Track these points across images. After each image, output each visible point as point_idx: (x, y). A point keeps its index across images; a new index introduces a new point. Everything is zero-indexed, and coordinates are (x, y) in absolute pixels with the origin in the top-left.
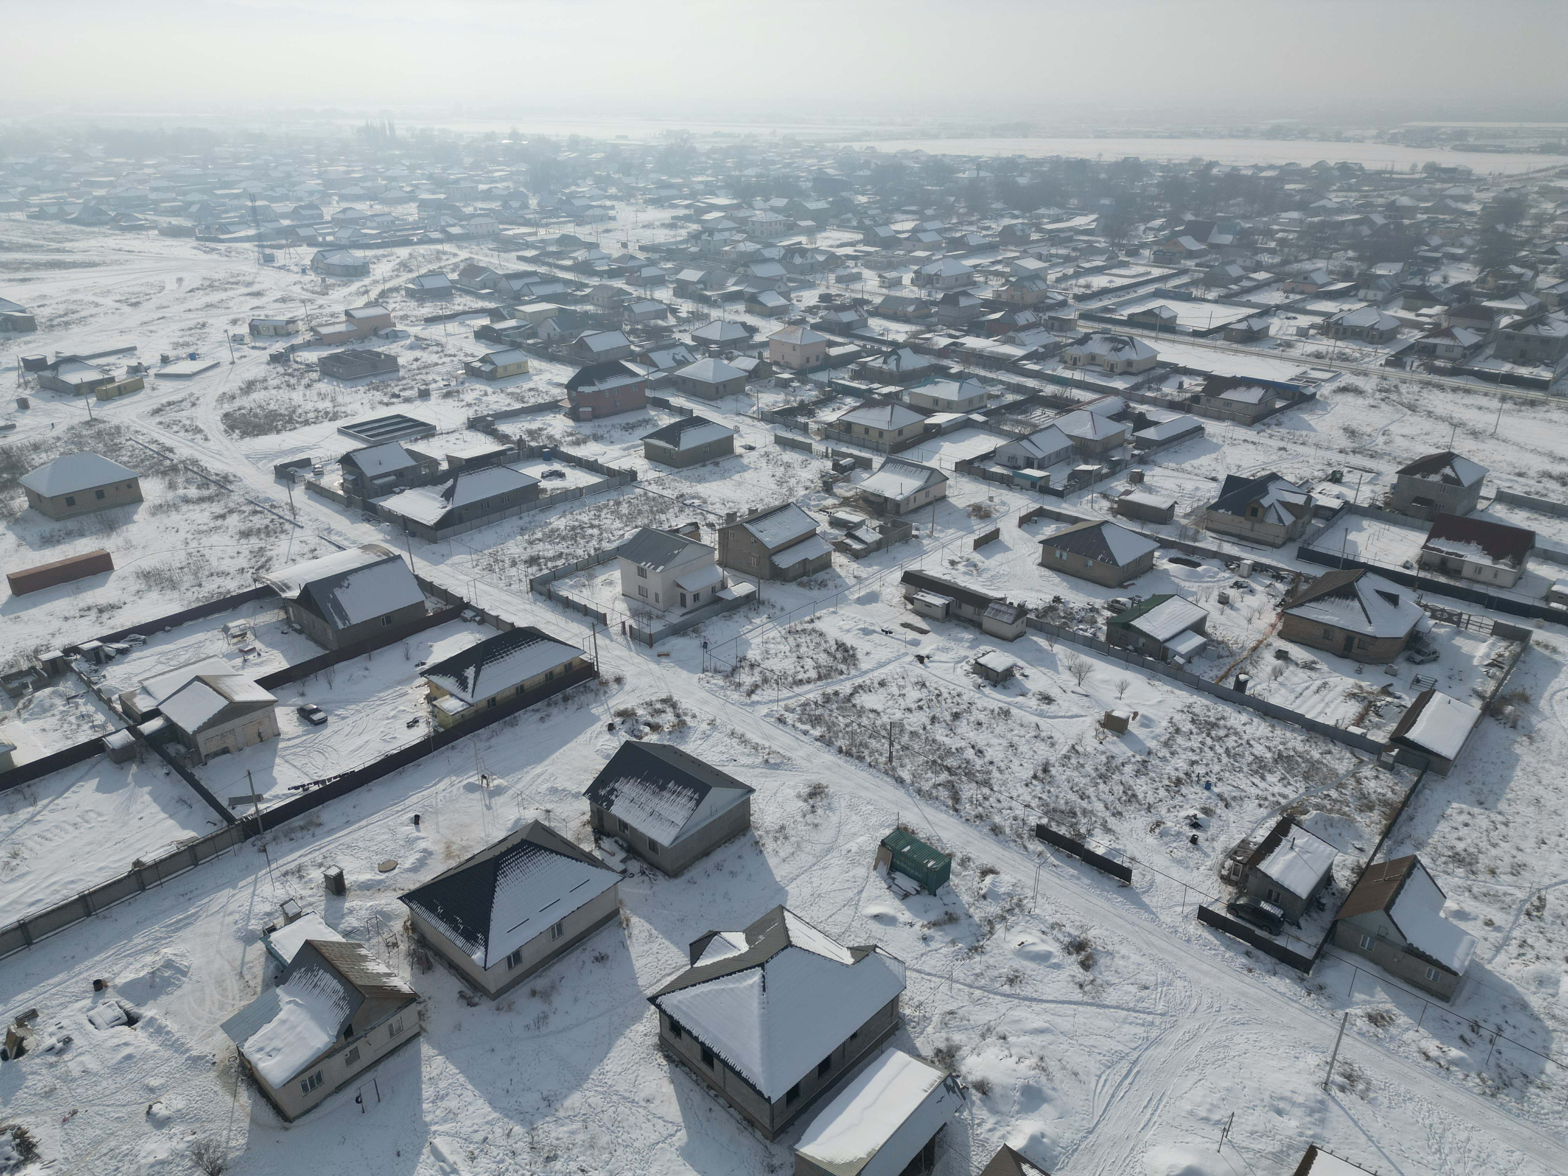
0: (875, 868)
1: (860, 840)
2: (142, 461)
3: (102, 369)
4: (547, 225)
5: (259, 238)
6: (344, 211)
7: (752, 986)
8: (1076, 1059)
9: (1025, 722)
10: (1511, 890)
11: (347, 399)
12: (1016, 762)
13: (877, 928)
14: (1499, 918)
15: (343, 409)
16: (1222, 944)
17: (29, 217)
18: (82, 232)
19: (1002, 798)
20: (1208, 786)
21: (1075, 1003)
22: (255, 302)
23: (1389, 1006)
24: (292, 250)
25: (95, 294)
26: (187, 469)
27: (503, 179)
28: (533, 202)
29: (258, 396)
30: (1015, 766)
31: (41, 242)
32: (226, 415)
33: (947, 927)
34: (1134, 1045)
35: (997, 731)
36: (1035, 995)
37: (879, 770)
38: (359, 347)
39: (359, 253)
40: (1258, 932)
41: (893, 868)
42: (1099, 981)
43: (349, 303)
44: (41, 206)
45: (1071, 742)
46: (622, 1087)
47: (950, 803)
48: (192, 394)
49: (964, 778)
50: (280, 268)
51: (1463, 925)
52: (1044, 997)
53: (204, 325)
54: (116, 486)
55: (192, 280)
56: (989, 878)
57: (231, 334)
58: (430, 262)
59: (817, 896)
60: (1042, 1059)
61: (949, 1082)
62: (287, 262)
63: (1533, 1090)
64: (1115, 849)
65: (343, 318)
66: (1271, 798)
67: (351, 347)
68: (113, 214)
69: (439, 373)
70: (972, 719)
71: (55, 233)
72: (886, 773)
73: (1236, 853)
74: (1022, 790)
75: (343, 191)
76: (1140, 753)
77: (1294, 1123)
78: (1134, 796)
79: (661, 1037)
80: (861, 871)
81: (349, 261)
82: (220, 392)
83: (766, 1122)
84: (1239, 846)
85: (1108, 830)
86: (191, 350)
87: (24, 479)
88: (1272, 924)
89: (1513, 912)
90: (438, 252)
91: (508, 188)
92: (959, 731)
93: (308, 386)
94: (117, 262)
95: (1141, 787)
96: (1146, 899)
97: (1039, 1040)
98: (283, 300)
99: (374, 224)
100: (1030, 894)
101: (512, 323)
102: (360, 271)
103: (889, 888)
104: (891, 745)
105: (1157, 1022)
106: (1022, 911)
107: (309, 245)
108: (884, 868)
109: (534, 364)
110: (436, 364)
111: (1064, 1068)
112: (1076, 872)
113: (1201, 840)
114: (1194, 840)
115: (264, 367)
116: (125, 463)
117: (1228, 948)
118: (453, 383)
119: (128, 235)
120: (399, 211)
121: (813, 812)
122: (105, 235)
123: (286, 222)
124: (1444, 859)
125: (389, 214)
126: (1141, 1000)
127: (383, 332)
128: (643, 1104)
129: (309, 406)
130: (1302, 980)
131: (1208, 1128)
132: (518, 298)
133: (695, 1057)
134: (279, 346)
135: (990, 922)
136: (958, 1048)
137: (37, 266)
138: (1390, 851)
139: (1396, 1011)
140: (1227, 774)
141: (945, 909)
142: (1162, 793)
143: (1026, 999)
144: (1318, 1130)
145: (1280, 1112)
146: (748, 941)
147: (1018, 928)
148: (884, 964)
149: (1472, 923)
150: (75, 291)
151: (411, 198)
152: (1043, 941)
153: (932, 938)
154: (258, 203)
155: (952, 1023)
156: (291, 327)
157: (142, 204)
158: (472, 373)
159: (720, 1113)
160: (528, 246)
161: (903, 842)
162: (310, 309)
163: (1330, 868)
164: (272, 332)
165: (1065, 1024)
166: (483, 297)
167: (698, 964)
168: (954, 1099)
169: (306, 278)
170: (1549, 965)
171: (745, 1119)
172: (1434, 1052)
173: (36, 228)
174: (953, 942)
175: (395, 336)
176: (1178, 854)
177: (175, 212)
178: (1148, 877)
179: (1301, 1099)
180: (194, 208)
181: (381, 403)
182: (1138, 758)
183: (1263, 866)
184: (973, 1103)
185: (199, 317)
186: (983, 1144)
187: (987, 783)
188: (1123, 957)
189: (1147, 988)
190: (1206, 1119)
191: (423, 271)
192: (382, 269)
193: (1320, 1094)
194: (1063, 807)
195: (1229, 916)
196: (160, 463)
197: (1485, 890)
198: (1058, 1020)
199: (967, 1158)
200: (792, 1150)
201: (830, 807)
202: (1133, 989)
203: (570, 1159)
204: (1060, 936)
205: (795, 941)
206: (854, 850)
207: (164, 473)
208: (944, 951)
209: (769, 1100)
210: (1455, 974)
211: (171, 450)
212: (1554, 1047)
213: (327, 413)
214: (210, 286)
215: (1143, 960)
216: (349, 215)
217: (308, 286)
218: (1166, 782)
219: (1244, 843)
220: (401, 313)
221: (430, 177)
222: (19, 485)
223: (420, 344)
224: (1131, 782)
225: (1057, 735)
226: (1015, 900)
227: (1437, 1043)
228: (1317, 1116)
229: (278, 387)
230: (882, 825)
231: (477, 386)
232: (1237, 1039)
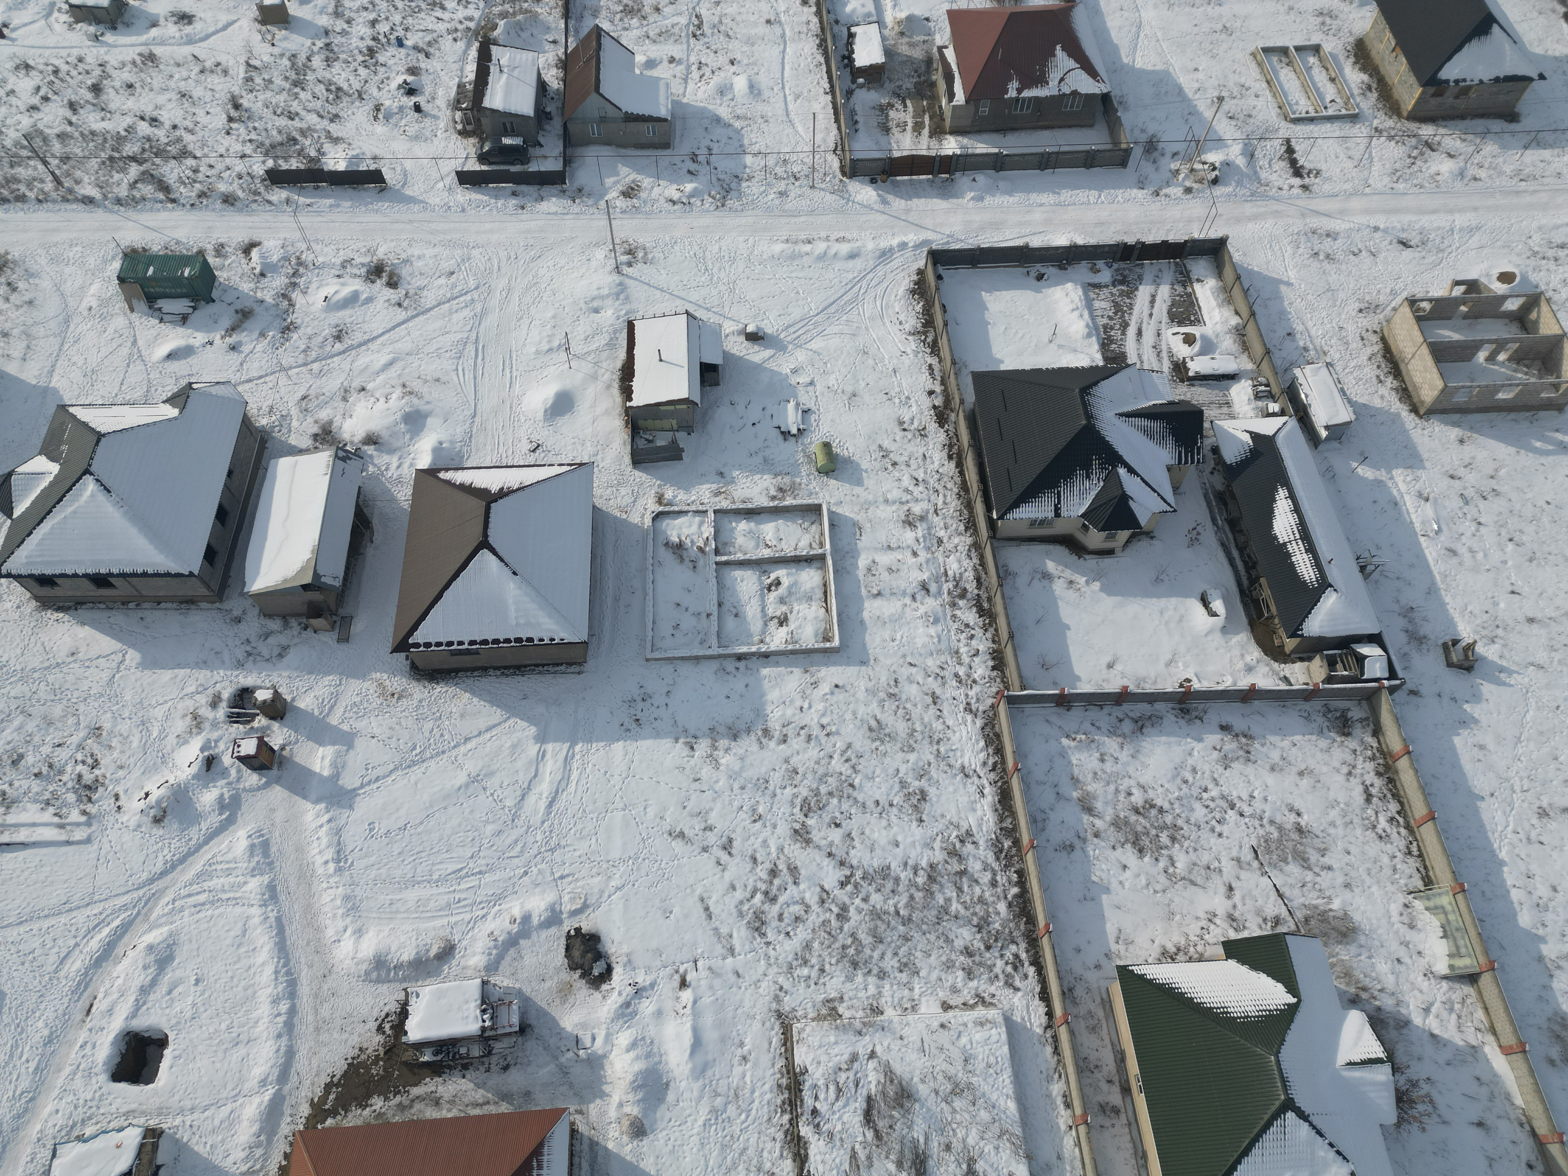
0: (132, 310)
1: (94, 289)
7: (92, 496)
8: (431, 368)
9: (180, 60)
10: (675, 20)
12: (201, 112)
13: (178, 367)
14: (677, 51)
16: (491, 197)
19: (212, 161)
20: (400, 43)
21: (403, 323)
23: (633, 176)
30: (202, 118)
33: (247, 324)
34: (468, 328)
35: (156, 85)
36: (366, 337)
37: (54, 201)
40: (514, 169)
41: (151, 299)
42: (412, 292)
45: (242, 59)
46: (36, 662)
47: (161, 196)
49: (158, 161)
51: (655, 73)
52: (375, 334)
56: (255, 253)
59: (91, 375)
60: (404, 386)
61: (341, 454)
63: (744, 184)
64: (354, 157)
66: (460, 27)
70: (117, 84)
72: (65, 200)
73: (458, 102)
74: (227, 141)
76: (317, 36)
77: (610, 312)
78: (339, 89)
79: (36, 598)
80: (120, 321)
83: (204, 591)
84: (458, 93)
85: (336, 140)
88: (518, 155)
89: (684, 40)
92: (112, 106)
95: (340, 75)
96: (408, 192)
97: (393, 372)
100: (304, 247)
103: (161, 321)
104: (45, 163)
105: (476, 297)
106: (306, 267)
108: (142, 305)
111: (426, 381)
112: (331, 201)
113: (423, 105)
114: (417, 108)
117: (497, 197)
121: (14, 290)
124: (618, 16)
126: (454, 286)
128: (71, 659)
130: (564, 191)
131: (554, 356)
133: (90, 590)
135: (284, 296)
136: (330, 422)
138: (577, 31)
139: (639, 177)
140: (410, 20)
141: (232, 308)
142: (363, 72)
143: (360, 345)
144: (628, 307)
145: (597, 311)
146: (52, 459)
147: (314, 286)
148: (210, 395)
149: (660, 67)
152: (343, 285)
153: (240, 344)
155: (311, 406)
159: (153, 615)
161: (141, 267)
163: (539, 74)
165: (405, 345)
167: (17, 513)
168: (354, 464)
170: (722, 74)
171: (181, 603)
172: (676, 196)
174: (263, 335)
176: (412, 130)
178: (398, 169)
179: (606, 291)
182: (320, 44)
183: (487, 103)
184: (371, 457)
186: (399, 481)
187: (185, 153)
188: (419, 258)
189: (452, 273)
190: (550, 350)
193: (616, 278)
194: (279, 139)
195: (484, 168)
197: (657, 31)
198: (398, 345)
199: (393, 500)
200: (243, 594)
201: (29, 275)
202: (443, 281)
203: (36, 748)
204: (356, 271)
205: (103, 429)
206: (94, 304)
208: (259, 348)
209: (191, 574)
210: (665, 120)
212: (746, 142)
215: (437, 250)
218: (360, 58)
219: (461, 86)
224: (328, 76)
225: (223, 58)
226: (294, 261)
227: (675, 186)
228: (622, 297)
230: (105, 262)
232: (541, 272)
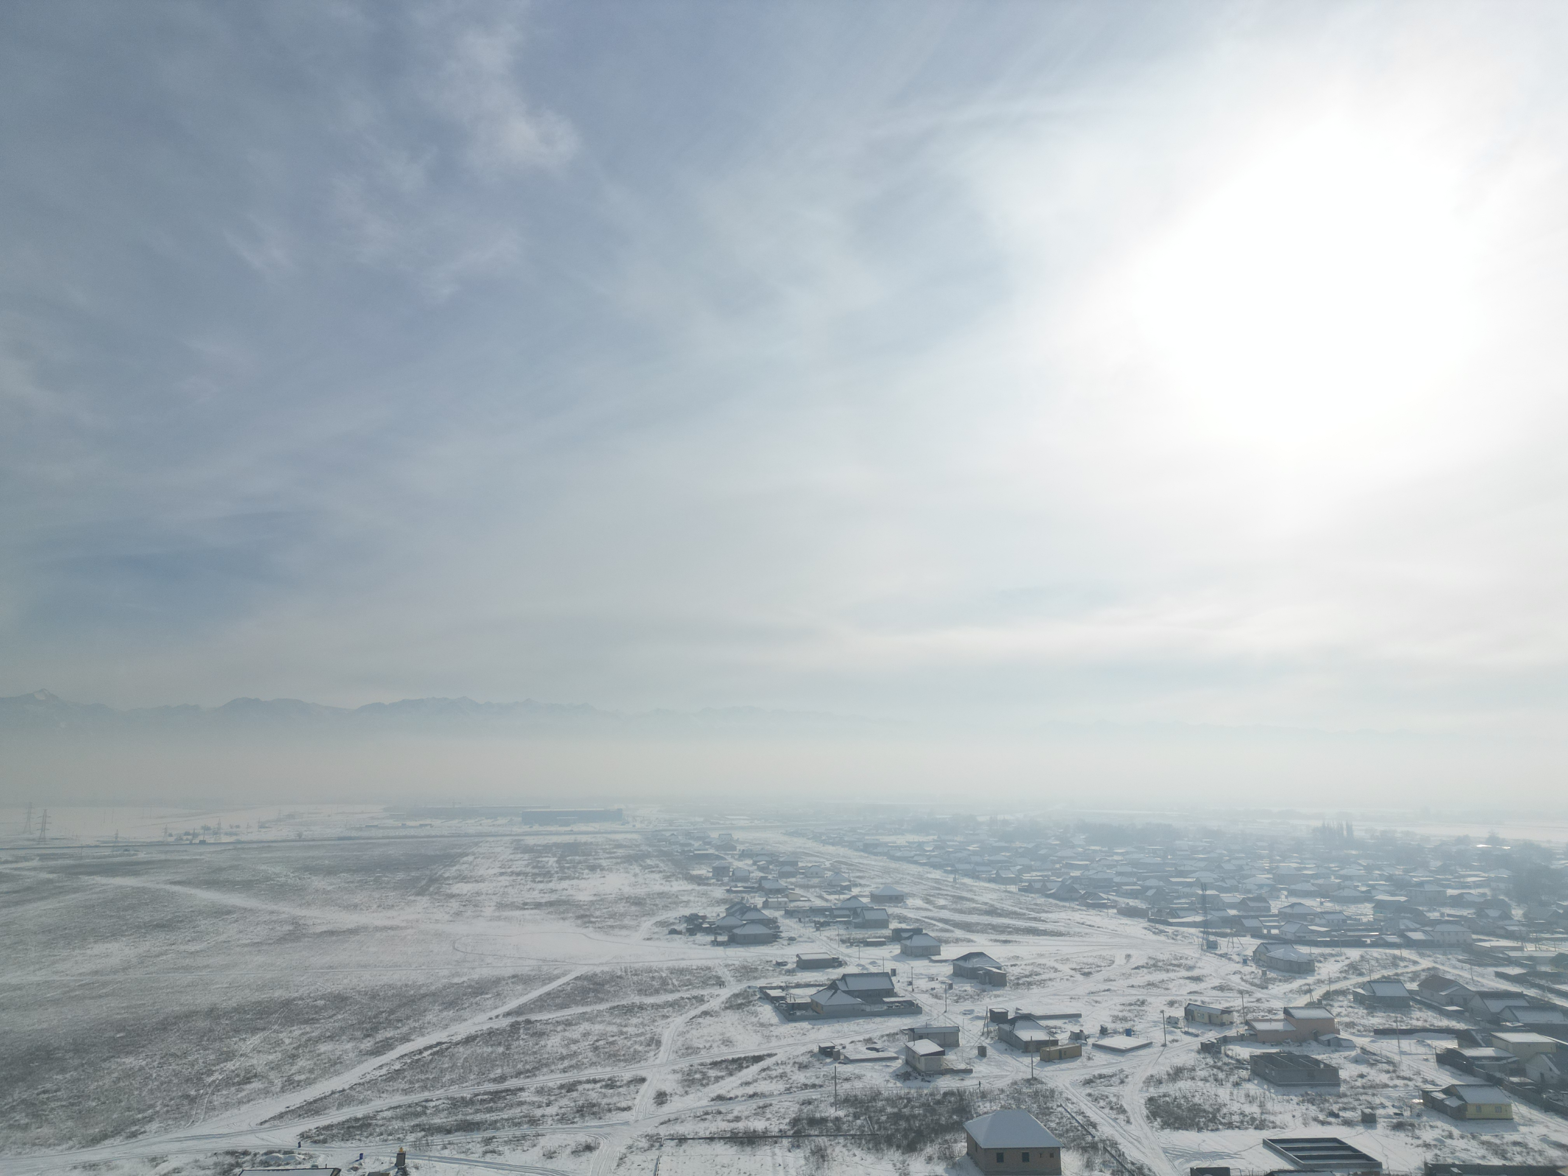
2: (1067, 1131)
3: (1050, 1031)
4: (1536, 941)
5: (1205, 924)
6: (1292, 906)
11: (1278, 1108)
15: (1272, 1118)
17: (1020, 890)
18: (1056, 906)
22: (1194, 987)
24: (1235, 939)
25: (1056, 960)
26: (1105, 1149)
27: (1477, 885)
28: (1517, 913)
29: (1184, 1085)
31: (1024, 911)
32: (1151, 1100)
38: (1296, 1051)
39: (1304, 950)
43: (1290, 1001)
44: (1030, 881)
48: (1122, 1071)
50: (1221, 956)
53: (1143, 1003)
54: (1040, 1151)
55: (1139, 958)
57: (1167, 1015)
58: (1385, 967)
62: (1230, 951)
65: (1281, 1016)
67: (1287, 1049)
68: (1083, 892)
69: (1389, 1098)
71: (1036, 904)
75: (1293, 887)
81: (1293, 957)
82: (1148, 1074)
86: (1127, 1025)
87: (969, 1124)
90: (1395, 957)
91: (1484, 895)
93: (1236, 1084)
94: (1079, 935)
98: (1221, 988)
99: (1323, 921)
101: (1489, 1052)
102: (1304, 968)
107: (1253, 936)
109: (1520, 1110)
110: (1386, 1086)
115: (1194, 1055)
116: (1052, 1130)
118: (1407, 1113)
119: (1092, 912)
120: (1351, 910)
122: (1074, 910)
123: (1233, 912)
125: (1340, 912)
127: (1324, 1038)
129: (1235, 1107)
132: (1496, 1022)
134: (1211, 1036)
137: (1018, 931)
150: (1041, 955)
151: (1367, 897)
154: (1208, 892)
156: (1225, 1017)
157: (1108, 885)
158: (1432, 1105)
160: (1511, 962)
162: (1247, 1001)
164: (1206, 1020)
166: (1449, 1015)
169: (1247, 969)
173: (1023, 899)
175: (1338, 1045)
177: (1133, 895)
180: (1150, 893)
181: (1316, 1119)
185: (1139, 994)
191: (1376, 976)
192: (1328, 969)
196: (1082, 1137)
207: (1084, 1149)
211: (1094, 1126)
213: (1253, 1119)
214: (1155, 965)
216: (1297, 910)
217: (1247, 977)
220: (1347, 1020)
221: (1389, 878)
222: (963, 1130)
223: (1366, 1058)
229: (1205, 1080)
231: (1439, 1123)
